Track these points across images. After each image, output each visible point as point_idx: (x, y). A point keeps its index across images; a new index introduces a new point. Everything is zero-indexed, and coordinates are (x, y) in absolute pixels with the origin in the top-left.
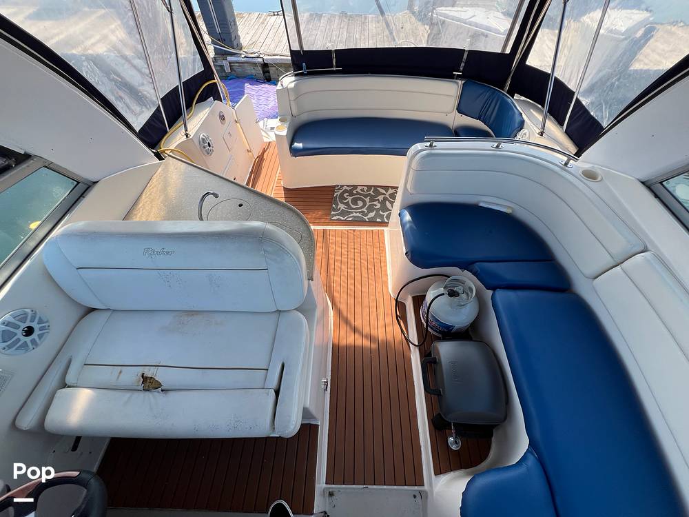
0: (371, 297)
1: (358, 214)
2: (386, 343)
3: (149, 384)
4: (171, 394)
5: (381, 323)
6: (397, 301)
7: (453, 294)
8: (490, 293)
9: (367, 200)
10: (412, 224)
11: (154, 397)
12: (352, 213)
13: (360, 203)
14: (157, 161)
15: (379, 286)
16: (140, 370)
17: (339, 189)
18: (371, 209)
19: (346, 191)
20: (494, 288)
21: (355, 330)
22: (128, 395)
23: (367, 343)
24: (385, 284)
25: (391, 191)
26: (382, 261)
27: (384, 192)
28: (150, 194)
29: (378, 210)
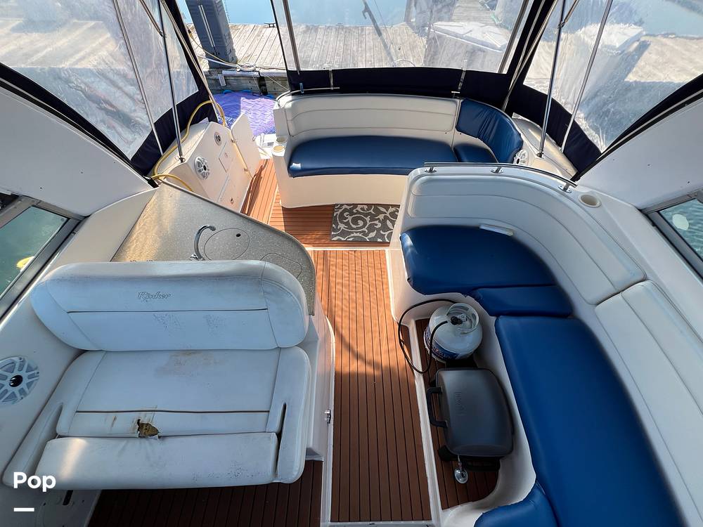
0: (374, 321)
1: (358, 234)
2: (390, 370)
3: (145, 431)
4: (168, 440)
5: (384, 348)
6: (400, 325)
7: (455, 321)
8: (493, 319)
9: (368, 219)
10: (413, 249)
11: (152, 445)
12: (352, 233)
13: (361, 223)
14: (151, 188)
15: (381, 309)
16: (135, 416)
17: (339, 208)
18: (371, 229)
19: (345, 210)
20: (497, 315)
21: (358, 356)
22: (123, 443)
23: (370, 370)
24: (387, 307)
25: (391, 210)
26: (384, 283)
27: (385, 210)
28: (144, 225)
29: (378, 230)
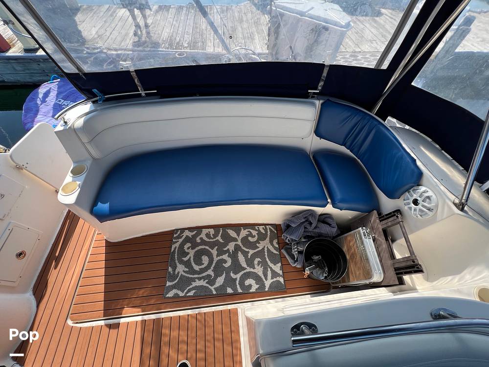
1: (201, 283)
9: (214, 252)
17: (179, 237)
19: (188, 240)
25: (244, 233)
